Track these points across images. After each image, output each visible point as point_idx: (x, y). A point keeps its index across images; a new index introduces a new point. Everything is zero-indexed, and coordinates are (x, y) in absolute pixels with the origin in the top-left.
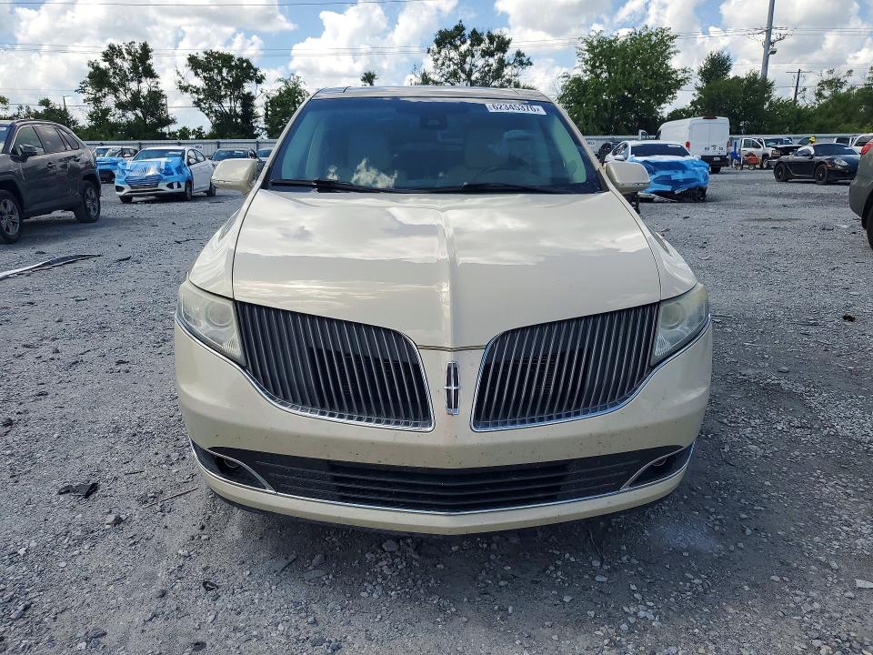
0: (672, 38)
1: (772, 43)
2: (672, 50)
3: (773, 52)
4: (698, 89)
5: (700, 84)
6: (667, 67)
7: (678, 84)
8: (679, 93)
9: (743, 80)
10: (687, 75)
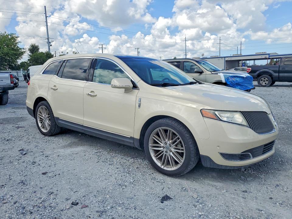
0: (17, 37)
1: (50, 43)
2: (17, 41)
3: (51, 45)
4: (30, 55)
5: (30, 54)
6: (18, 47)
7: (22, 53)
8: (23, 56)
9: (44, 53)
10: (24, 50)
